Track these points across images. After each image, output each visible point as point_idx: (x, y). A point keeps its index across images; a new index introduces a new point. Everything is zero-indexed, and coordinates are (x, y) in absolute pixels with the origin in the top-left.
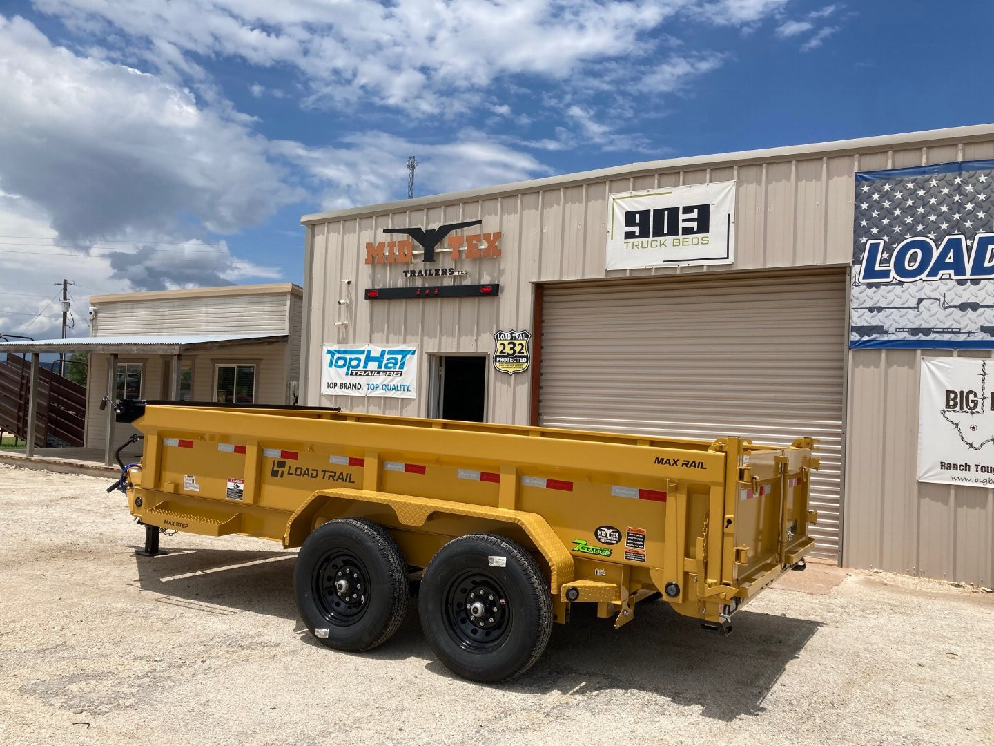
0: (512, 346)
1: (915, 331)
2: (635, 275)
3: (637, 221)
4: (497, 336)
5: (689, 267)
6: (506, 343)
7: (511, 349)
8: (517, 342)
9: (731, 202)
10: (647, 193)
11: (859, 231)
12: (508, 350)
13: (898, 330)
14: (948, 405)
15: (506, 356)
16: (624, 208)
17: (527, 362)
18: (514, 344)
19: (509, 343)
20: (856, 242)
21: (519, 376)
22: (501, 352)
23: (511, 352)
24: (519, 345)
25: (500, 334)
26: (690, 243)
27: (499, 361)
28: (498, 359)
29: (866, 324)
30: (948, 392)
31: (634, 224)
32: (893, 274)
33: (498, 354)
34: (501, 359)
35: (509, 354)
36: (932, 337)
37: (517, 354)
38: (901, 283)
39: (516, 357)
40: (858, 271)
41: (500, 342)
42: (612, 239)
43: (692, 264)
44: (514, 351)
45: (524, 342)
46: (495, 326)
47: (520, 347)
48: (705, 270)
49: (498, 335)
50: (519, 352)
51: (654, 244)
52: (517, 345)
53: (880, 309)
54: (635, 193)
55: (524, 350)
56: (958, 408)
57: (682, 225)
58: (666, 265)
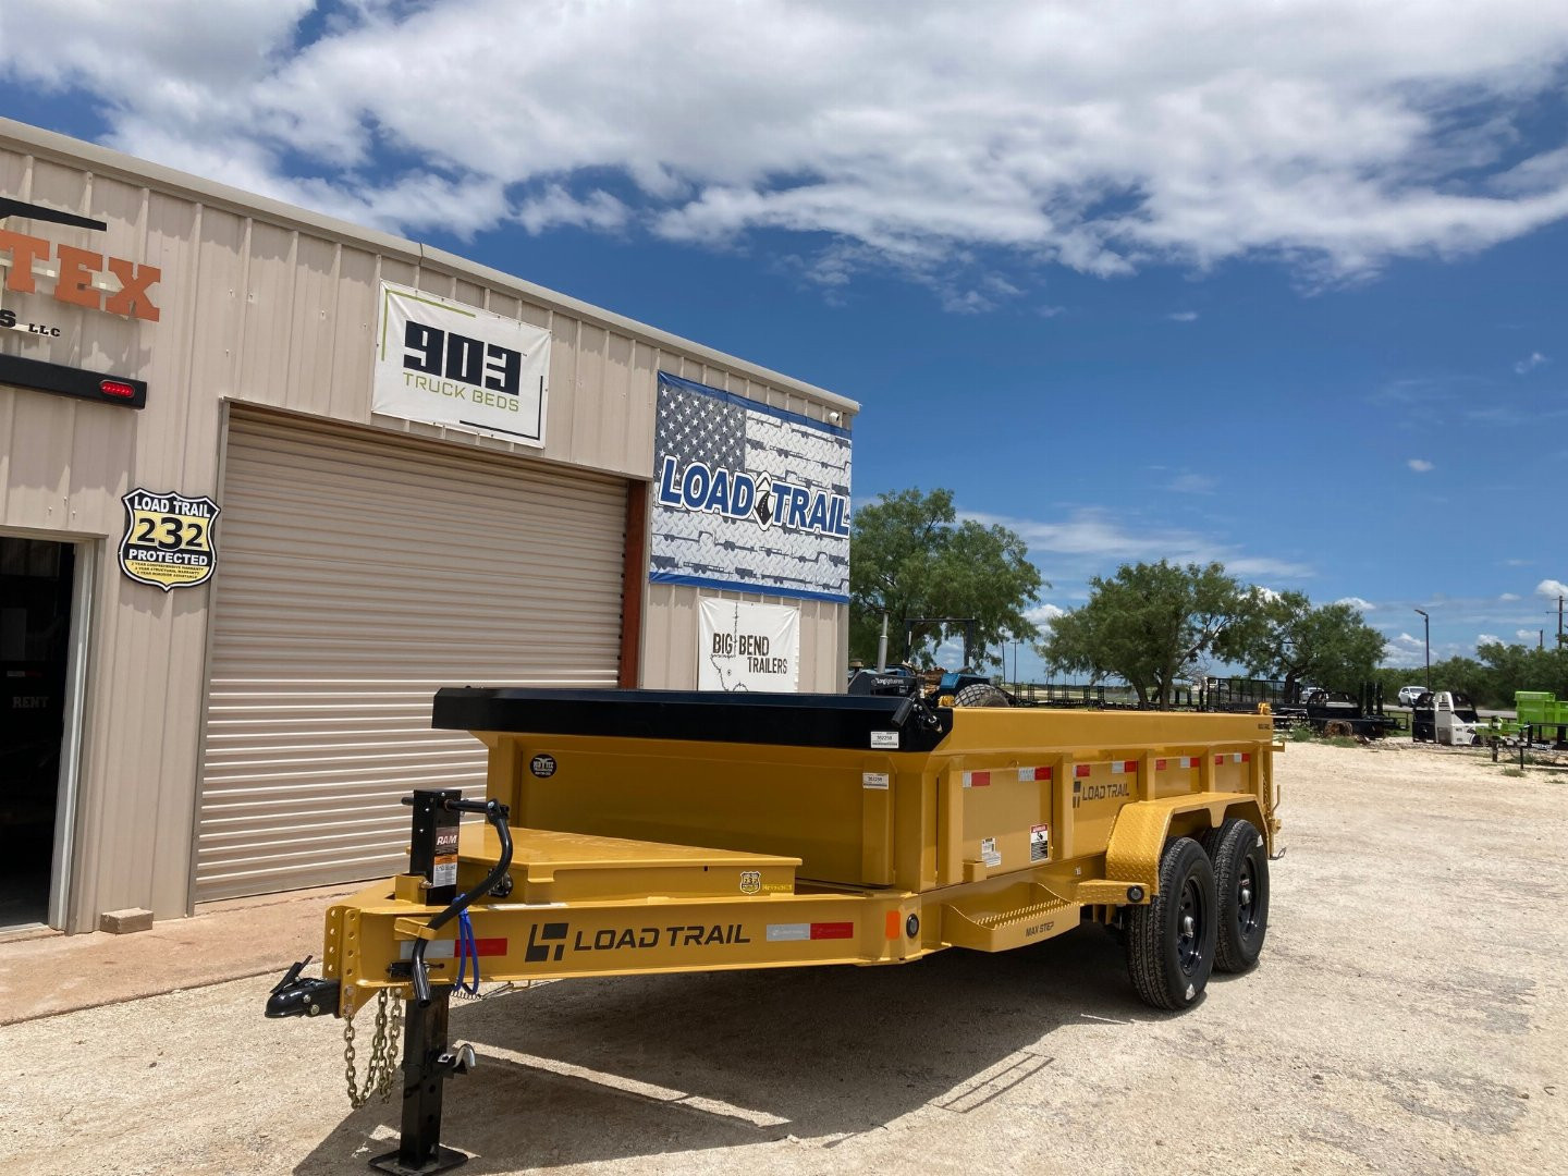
0: (172, 526)
1: (697, 567)
2: (418, 432)
3: (425, 343)
4: (132, 501)
5: (491, 439)
6: (157, 518)
7: (169, 532)
8: (185, 520)
9: (545, 360)
10: (440, 302)
11: (660, 443)
12: (161, 534)
13: (687, 564)
14: (714, 651)
15: (155, 549)
16: (406, 316)
17: (209, 564)
18: (179, 524)
19: (165, 521)
20: (657, 454)
21: (185, 595)
22: (142, 538)
23: (171, 540)
24: (190, 526)
25: (141, 496)
26: (495, 403)
27: (135, 558)
28: (133, 552)
29: (662, 555)
30: (716, 635)
31: (419, 346)
32: (683, 500)
33: (134, 541)
34: (142, 554)
35: (162, 544)
36: (708, 575)
37: (183, 546)
38: (688, 511)
39: (182, 551)
40: (657, 487)
41: (139, 515)
42: (383, 359)
43: (498, 436)
44: (179, 540)
45: (203, 523)
46: (125, 477)
47: (194, 531)
48: (512, 449)
49: (134, 498)
50: (190, 543)
51: (448, 389)
52: (185, 526)
53: (673, 538)
54: (421, 294)
55: (202, 540)
56: (720, 653)
57: (486, 372)
58: (463, 428)
